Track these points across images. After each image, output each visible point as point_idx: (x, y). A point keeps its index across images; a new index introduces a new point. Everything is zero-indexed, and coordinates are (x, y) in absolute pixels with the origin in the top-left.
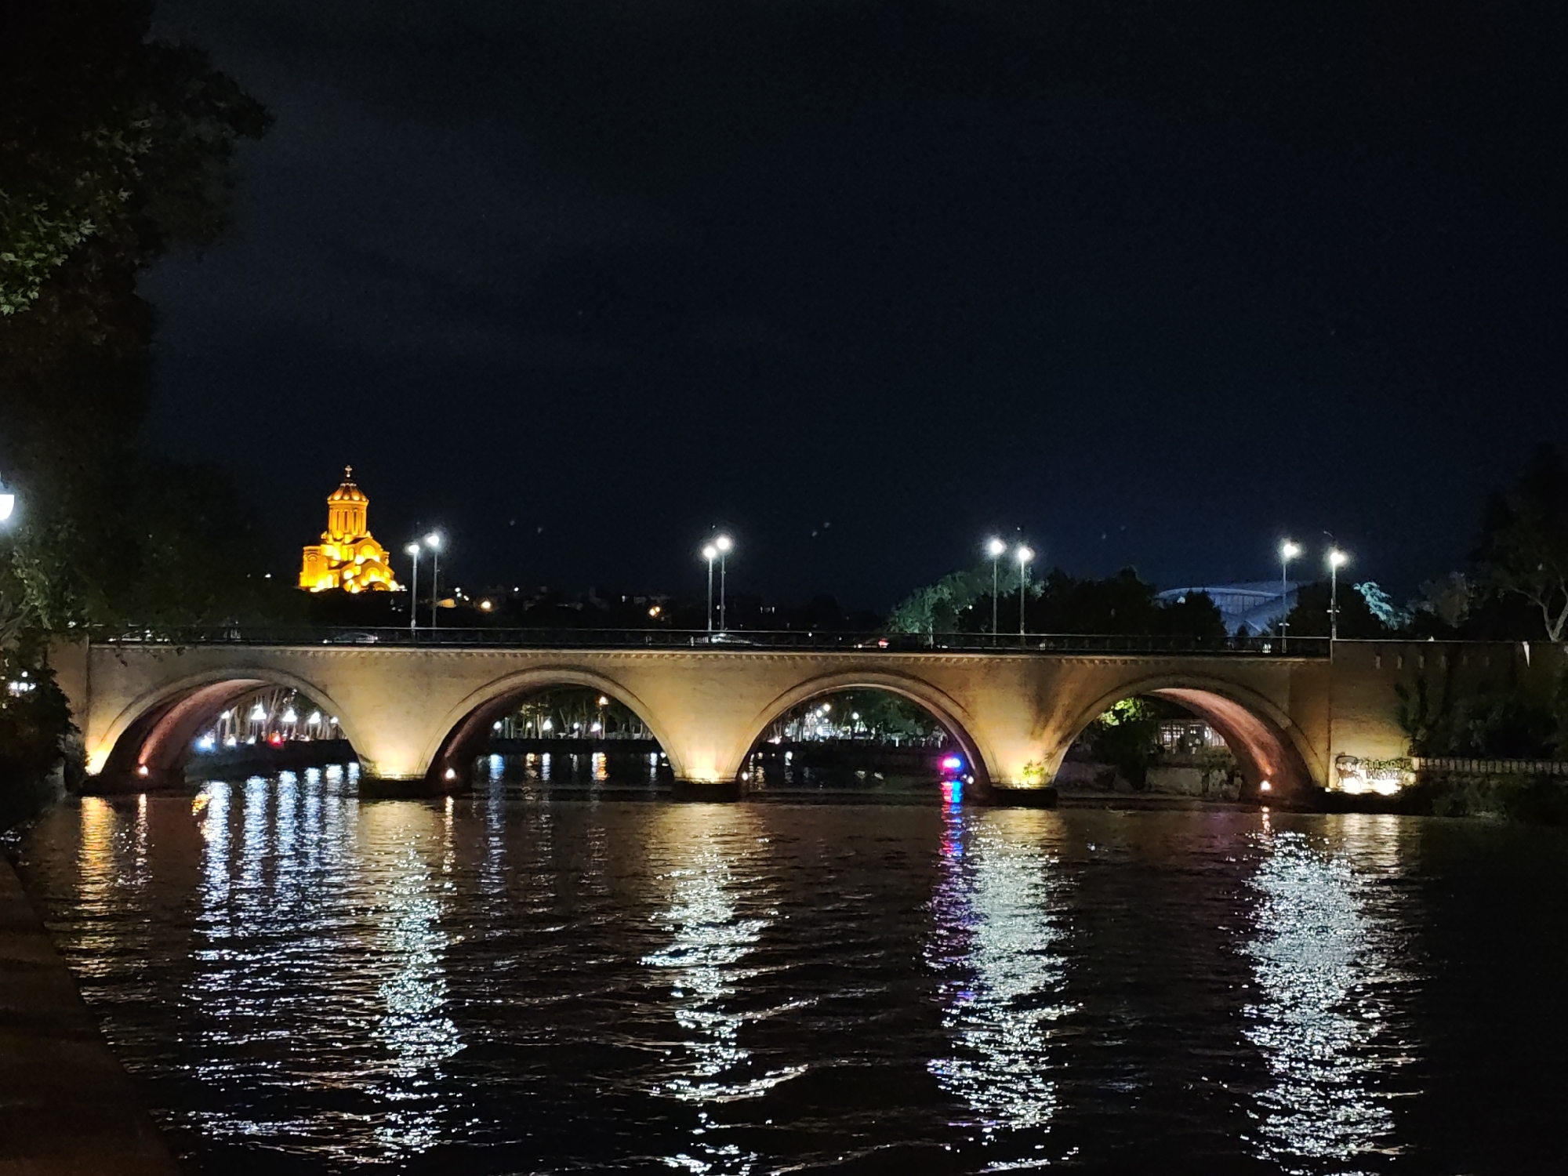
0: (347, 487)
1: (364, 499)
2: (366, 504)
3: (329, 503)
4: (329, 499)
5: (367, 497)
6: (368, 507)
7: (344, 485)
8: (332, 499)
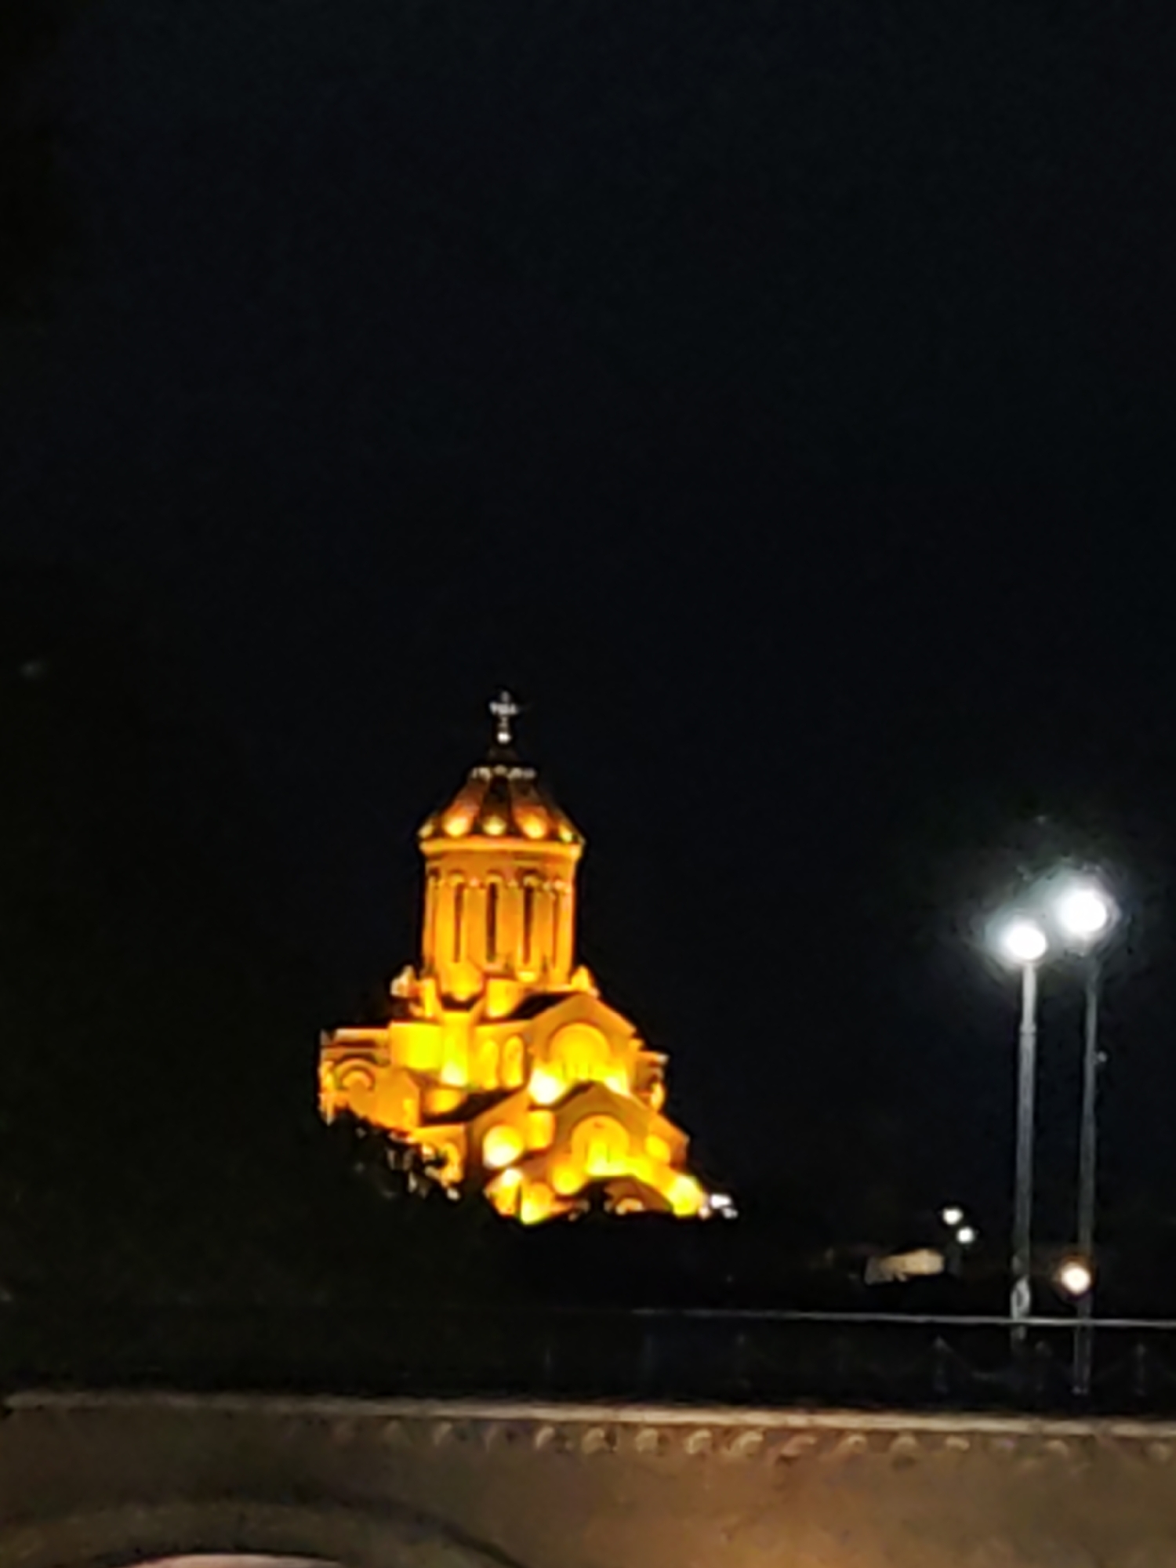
0: (499, 780)
1: (566, 834)
2: (575, 853)
3: (428, 848)
4: (426, 831)
5: (581, 827)
6: (582, 866)
7: (485, 772)
8: (439, 834)
